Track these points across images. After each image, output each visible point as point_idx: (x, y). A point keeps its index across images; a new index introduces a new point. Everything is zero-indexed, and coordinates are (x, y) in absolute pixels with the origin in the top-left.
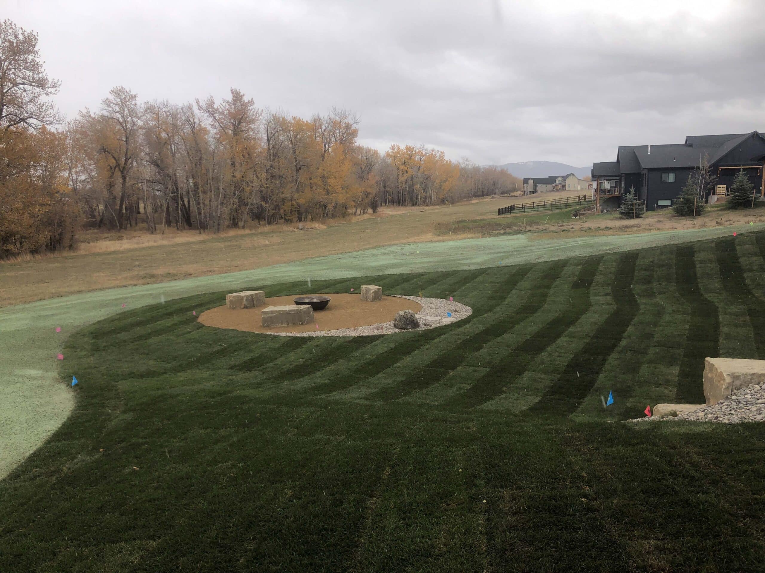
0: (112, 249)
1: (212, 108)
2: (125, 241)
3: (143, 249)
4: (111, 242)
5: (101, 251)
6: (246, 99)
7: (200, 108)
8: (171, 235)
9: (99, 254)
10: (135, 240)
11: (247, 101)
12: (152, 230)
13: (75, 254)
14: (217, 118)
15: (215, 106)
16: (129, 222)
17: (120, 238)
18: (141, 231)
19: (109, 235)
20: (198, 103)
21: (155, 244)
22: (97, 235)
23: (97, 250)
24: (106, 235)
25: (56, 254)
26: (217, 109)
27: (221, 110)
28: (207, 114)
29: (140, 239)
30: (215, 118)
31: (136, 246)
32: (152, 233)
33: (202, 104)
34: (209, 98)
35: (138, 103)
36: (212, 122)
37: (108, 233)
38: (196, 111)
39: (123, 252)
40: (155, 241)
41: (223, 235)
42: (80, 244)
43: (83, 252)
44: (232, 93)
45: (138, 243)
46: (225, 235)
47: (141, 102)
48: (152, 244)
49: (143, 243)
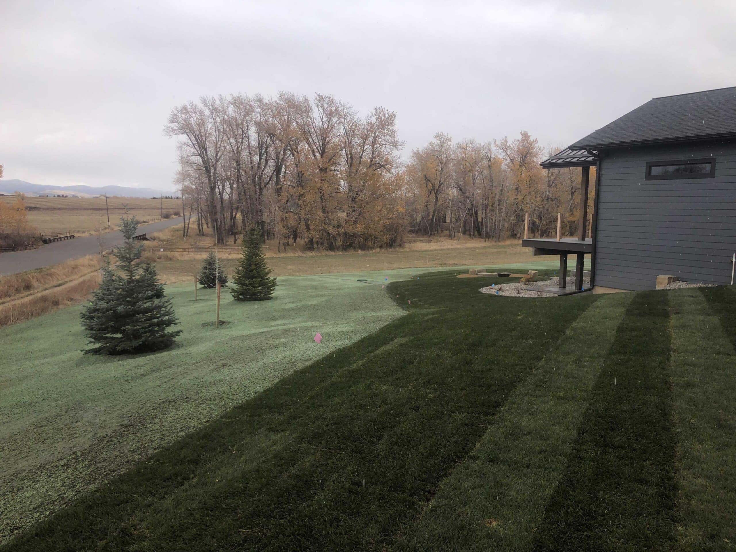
0: (425, 249)
1: (506, 145)
2: (433, 244)
3: (444, 250)
4: (424, 244)
5: (417, 249)
6: (532, 139)
7: (496, 146)
8: (464, 241)
9: (416, 251)
10: (439, 244)
11: (532, 140)
12: (451, 237)
13: (403, 250)
14: (508, 153)
15: (508, 145)
16: (437, 230)
17: (430, 241)
18: (444, 237)
19: (423, 239)
20: (495, 142)
21: (452, 247)
22: (415, 239)
23: (415, 249)
24: (421, 239)
25: (393, 250)
26: (510, 146)
27: (512, 147)
28: (501, 150)
29: (443, 243)
30: (507, 153)
31: (439, 248)
32: (452, 239)
33: (499, 143)
34: (504, 138)
35: (452, 144)
36: (504, 156)
37: (422, 238)
38: (493, 148)
39: (431, 251)
40: (452, 245)
41: (501, 243)
42: (405, 244)
43: (407, 249)
44: (522, 134)
45: (441, 246)
46: (503, 244)
47: (453, 143)
48: (449, 247)
49: (444, 246)
